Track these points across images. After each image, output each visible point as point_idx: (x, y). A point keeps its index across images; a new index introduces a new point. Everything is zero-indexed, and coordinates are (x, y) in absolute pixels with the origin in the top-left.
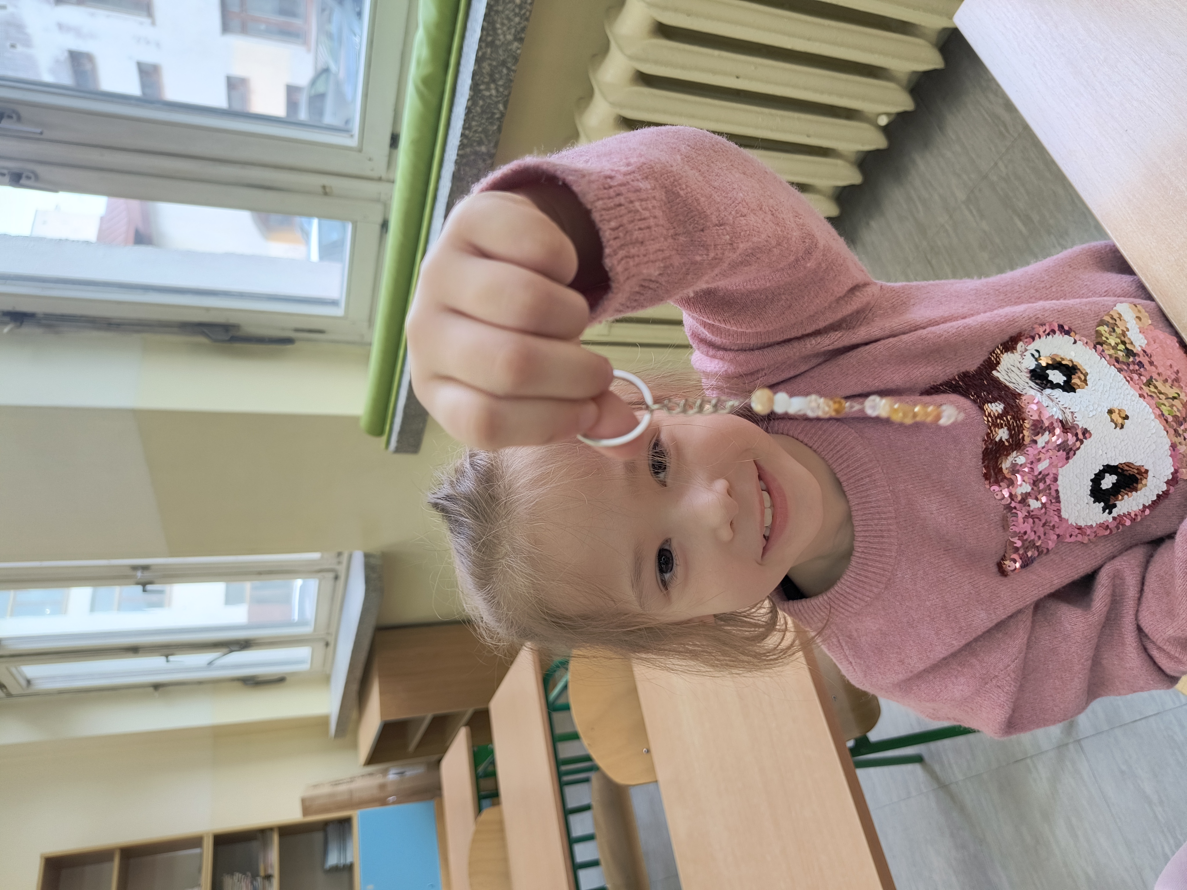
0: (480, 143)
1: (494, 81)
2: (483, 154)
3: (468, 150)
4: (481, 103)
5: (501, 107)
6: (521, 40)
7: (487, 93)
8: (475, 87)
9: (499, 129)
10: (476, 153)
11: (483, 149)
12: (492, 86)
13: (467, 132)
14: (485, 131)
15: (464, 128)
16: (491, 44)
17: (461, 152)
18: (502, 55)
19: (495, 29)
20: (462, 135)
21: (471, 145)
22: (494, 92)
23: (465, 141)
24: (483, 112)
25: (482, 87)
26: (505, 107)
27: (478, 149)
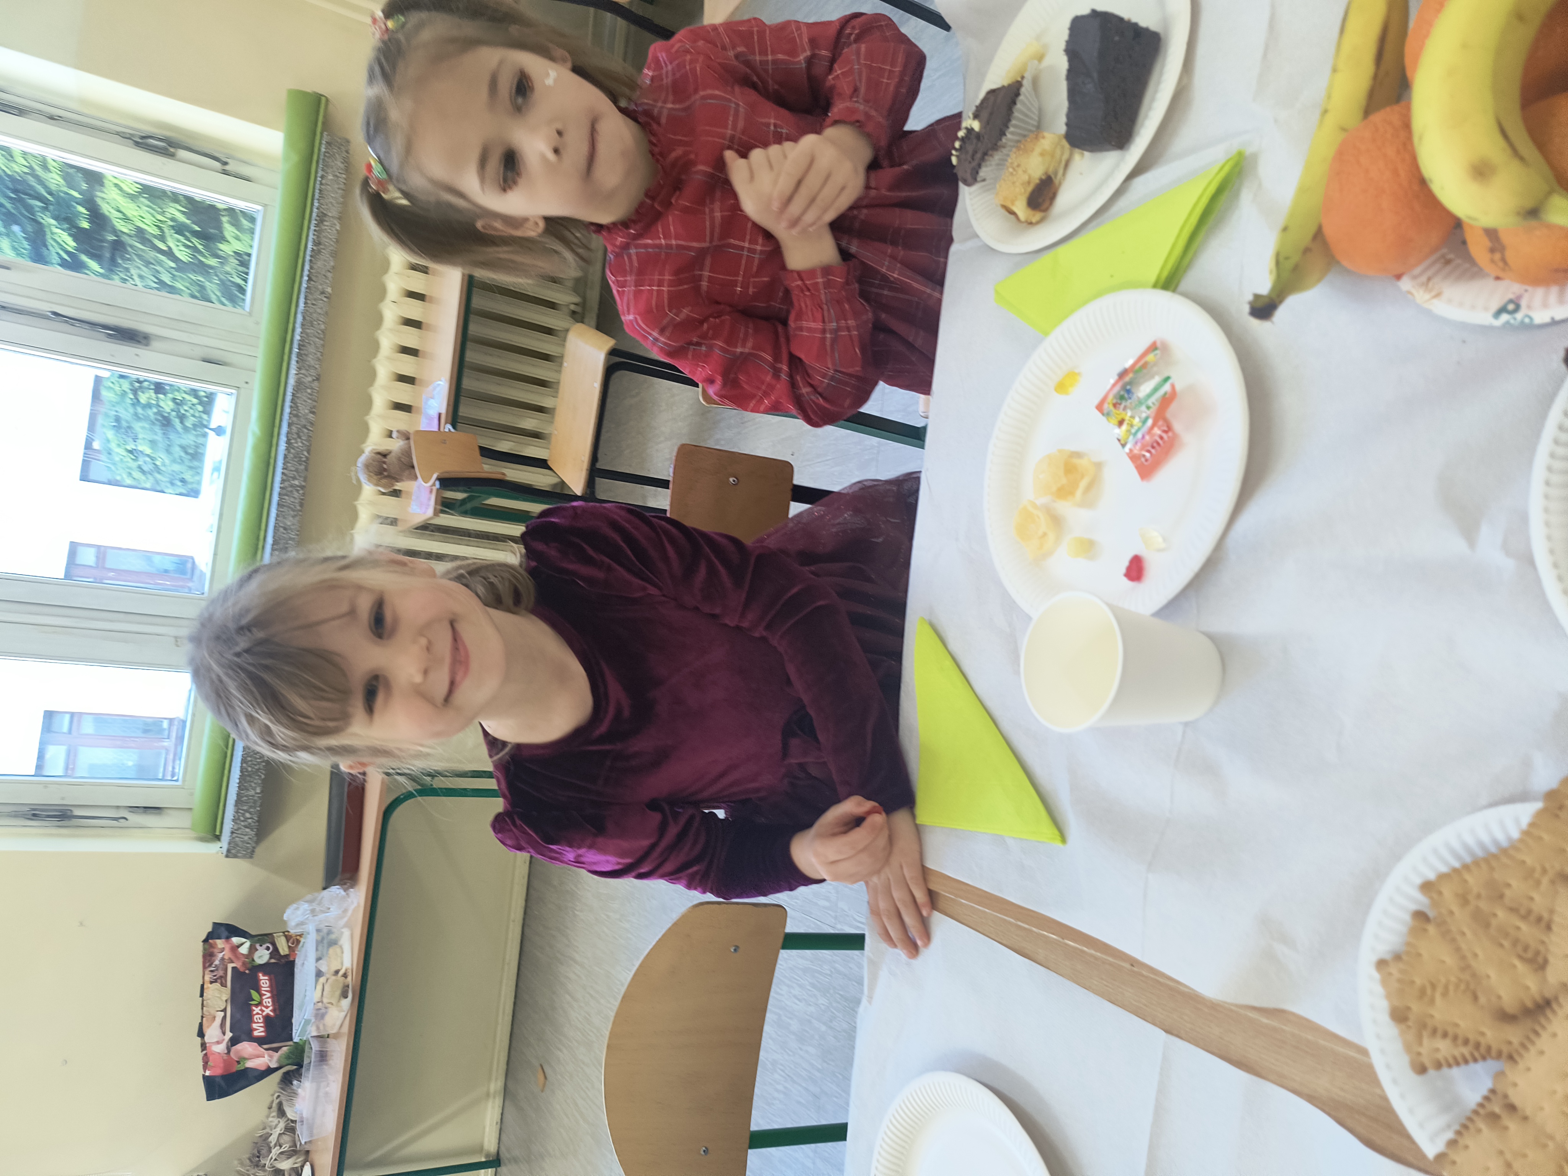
0: (294, 478)
1: (299, 437)
2: (297, 486)
3: (286, 484)
4: (292, 451)
5: (305, 453)
6: (313, 413)
7: (296, 445)
8: (288, 442)
9: (306, 469)
10: (292, 486)
11: (296, 482)
12: (299, 440)
13: (285, 471)
14: (297, 471)
15: (283, 469)
16: (296, 416)
17: (282, 486)
18: (303, 422)
19: (297, 407)
20: (283, 473)
21: (289, 481)
22: (300, 444)
23: (285, 478)
24: (295, 457)
25: (293, 441)
26: (308, 453)
27: (293, 482)
